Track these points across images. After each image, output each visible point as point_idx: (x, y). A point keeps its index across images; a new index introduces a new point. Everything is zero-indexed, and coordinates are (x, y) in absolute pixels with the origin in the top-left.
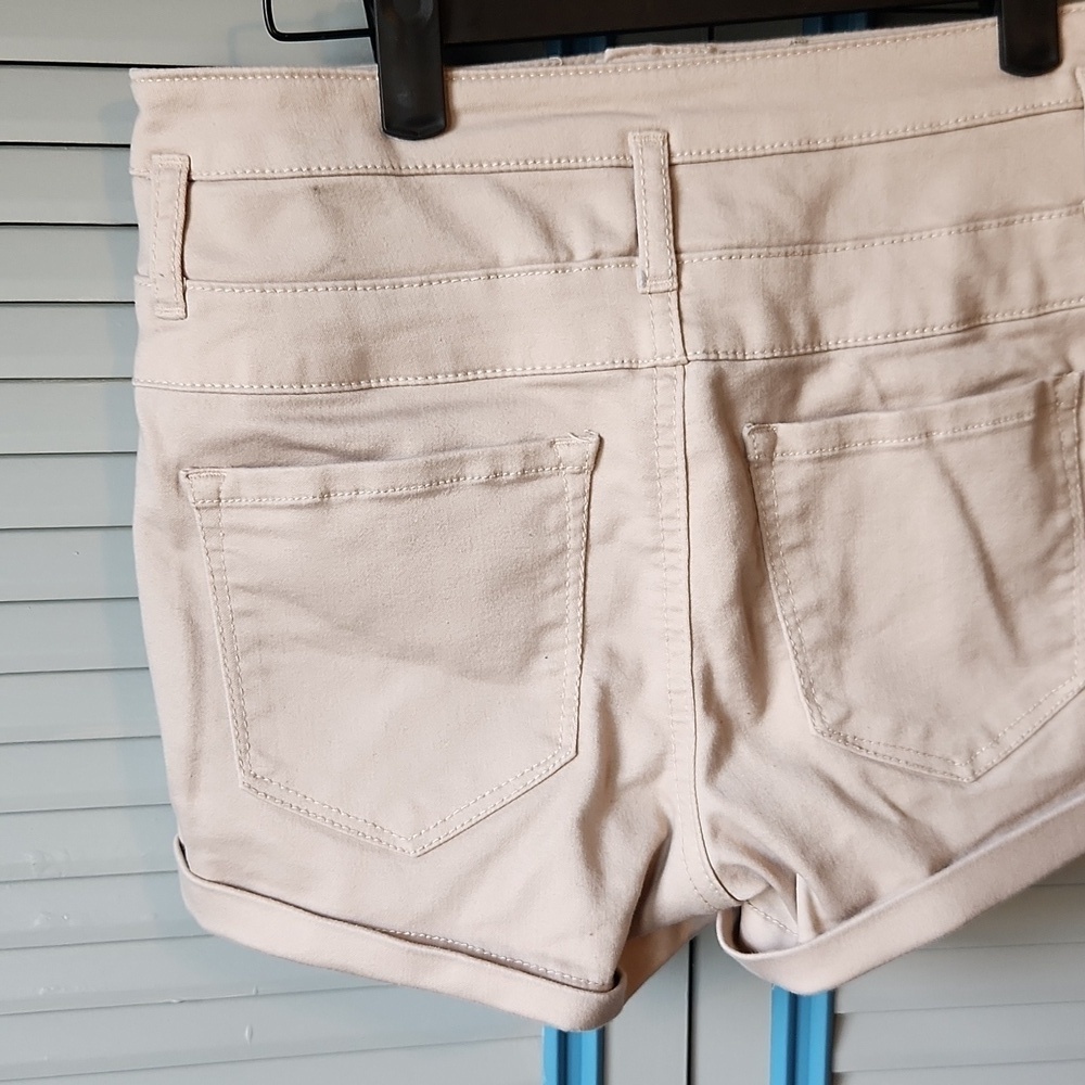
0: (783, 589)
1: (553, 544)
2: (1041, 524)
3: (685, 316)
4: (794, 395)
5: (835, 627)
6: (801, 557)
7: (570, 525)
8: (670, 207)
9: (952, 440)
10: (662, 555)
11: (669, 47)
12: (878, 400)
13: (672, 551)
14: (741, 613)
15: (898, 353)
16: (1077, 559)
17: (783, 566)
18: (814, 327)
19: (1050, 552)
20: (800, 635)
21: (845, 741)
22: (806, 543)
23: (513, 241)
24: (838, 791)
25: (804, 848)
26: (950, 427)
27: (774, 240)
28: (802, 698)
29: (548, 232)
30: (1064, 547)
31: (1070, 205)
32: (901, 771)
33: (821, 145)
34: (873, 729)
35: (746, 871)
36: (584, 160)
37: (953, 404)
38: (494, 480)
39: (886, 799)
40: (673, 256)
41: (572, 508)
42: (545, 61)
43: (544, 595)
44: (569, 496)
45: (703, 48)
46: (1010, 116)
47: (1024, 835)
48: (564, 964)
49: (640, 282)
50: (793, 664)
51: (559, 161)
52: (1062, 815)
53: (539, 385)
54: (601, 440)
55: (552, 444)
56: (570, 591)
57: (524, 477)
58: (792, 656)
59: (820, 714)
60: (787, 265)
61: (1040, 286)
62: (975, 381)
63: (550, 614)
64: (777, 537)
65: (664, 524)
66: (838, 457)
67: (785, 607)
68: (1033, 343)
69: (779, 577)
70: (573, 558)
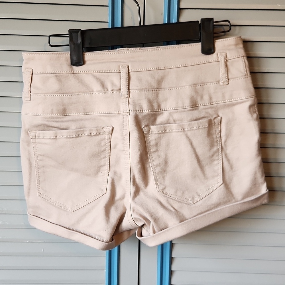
0: (151, 160)
1: (103, 149)
2: (210, 149)
3: (130, 103)
4: (155, 120)
5: (164, 169)
6: (156, 153)
7: (107, 145)
8: (128, 81)
9: (189, 130)
10: (125, 152)
11: (130, 48)
12: (173, 121)
13: (127, 151)
14: (141, 165)
15: (178, 112)
16: (220, 157)
17: (152, 155)
18: (159, 106)
19: (213, 155)
20: (155, 170)
21: (164, 193)
22: (157, 151)
23: (96, 87)
24: (161, 204)
25: (151, 215)
26: (188, 128)
27: (150, 88)
28: (155, 184)
29: (103, 85)
30: (216, 154)
31: (217, 82)
32: (176, 201)
33: (161, 68)
34: (170, 191)
35: (140, 220)
36: (111, 71)
37: (189, 123)
38: (90, 135)
39: (172, 206)
40: (128, 91)
41: (107, 141)
42: (105, 51)
43: (101, 159)
44: (106, 139)
45: (138, 48)
46: (203, 63)
47: (202, 216)
48: (100, 236)
49: (121, 96)
50: (153, 176)
51: (106, 71)
52: (212, 213)
53: (101, 116)
54: (113, 128)
55: (103, 128)
56: (107, 159)
57: (97, 135)
58: (153, 175)
59: (159, 187)
60: (153, 93)
61: (211, 98)
62: (195, 118)
63: (102, 163)
64: (150, 149)
65: (125, 145)
66: (164, 133)
67: (152, 164)
68: (209, 111)
69: (151, 158)
70: (107, 152)
